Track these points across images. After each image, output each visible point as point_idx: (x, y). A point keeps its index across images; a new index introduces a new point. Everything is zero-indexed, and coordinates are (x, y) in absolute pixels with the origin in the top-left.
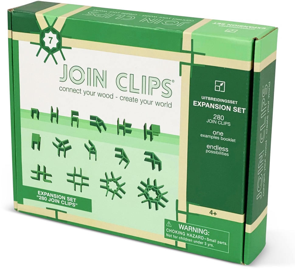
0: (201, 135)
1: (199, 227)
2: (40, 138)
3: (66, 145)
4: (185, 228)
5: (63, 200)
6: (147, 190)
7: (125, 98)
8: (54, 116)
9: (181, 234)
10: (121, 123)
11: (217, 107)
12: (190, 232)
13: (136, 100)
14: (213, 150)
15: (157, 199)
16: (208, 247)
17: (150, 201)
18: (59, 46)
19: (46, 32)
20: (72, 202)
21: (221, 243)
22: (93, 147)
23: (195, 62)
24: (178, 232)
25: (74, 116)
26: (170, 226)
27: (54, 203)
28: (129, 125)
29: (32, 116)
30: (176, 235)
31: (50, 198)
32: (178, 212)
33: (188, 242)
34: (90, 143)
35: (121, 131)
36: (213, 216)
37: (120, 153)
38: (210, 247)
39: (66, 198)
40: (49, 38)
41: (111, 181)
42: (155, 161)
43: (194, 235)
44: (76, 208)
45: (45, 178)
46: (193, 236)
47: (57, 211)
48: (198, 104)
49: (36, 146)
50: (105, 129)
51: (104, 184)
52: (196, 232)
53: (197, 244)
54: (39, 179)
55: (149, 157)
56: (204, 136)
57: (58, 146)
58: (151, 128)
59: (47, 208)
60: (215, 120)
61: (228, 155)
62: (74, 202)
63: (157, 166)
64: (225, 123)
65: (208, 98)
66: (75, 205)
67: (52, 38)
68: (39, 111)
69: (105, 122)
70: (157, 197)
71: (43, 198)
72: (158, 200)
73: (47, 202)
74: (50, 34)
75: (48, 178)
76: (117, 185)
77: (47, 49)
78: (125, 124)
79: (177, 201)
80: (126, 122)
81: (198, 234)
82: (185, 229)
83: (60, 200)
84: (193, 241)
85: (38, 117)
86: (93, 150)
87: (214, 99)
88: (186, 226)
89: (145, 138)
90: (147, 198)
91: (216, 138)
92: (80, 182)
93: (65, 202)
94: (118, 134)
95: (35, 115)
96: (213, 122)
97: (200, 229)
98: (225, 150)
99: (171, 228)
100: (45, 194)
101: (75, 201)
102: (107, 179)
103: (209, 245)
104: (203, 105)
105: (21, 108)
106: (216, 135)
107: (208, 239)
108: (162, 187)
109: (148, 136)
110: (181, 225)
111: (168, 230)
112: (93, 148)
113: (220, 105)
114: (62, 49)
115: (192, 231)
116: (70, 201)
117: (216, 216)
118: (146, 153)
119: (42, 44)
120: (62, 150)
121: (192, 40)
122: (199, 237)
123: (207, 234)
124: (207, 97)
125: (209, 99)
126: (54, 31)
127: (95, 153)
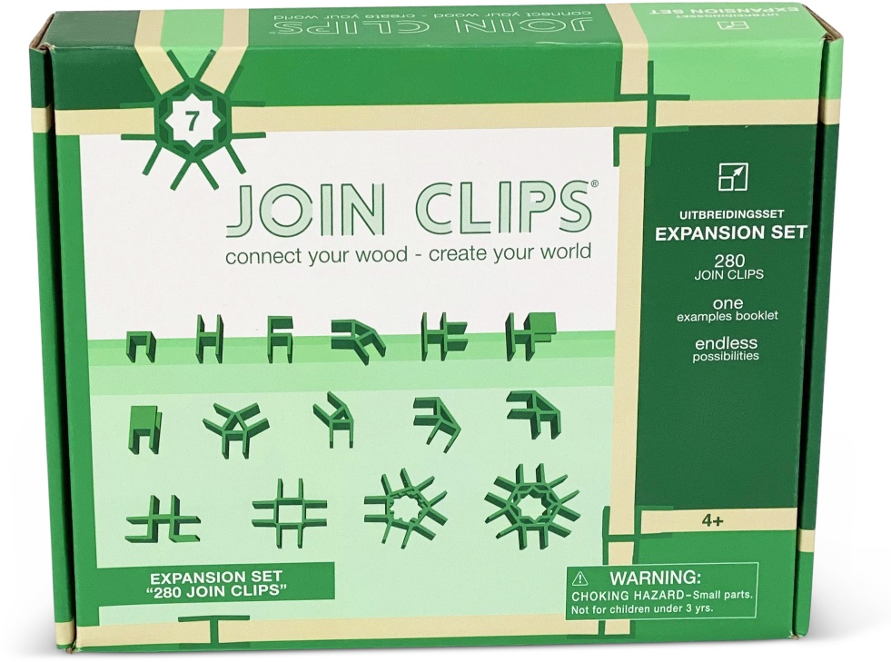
0: (680, 318)
1: (670, 569)
2: (158, 416)
3: (250, 422)
4: (630, 580)
5: (237, 584)
6: (515, 498)
7: (445, 254)
8: (210, 341)
9: (618, 599)
10: (434, 325)
11: (726, 233)
12: (645, 587)
13: (481, 254)
14: (716, 351)
15: (545, 517)
16: (698, 616)
17: (524, 526)
18: (223, 135)
19: (177, 97)
20: (269, 584)
21: (734, 596)
22: (341, 409)
23: (661, 122)
24: (606, 596)
25: (275, 331)
26: (583, 582)
27: (207, 599)
28: (460, 328)
29: (132, 355)
30: (600, 603)
31: (193, 588)
32: (608, 538)
33: (637, 614)
34: (332, 400)
35: (434, 349)
36: (713, 527)
37: (429, 412)
38: (703, 613)
39: (249, 577)
40: (188, 113)
41: (399, 495)
42: (539, 412)
43: (657, 592)
44: (283, 596)
45: (176, 531)
46: (651, 595)
47: (214, 621)
48: (669, 233)
49: (145, 442)
50: (382, 350)
51: (379, 510)
52: (661, 582)
53: (666, 614)
54: (155, 539)
55: (522, 405)
56: (687, 318)
57: (223, 431)
58: (527, 324)
59: (181, 619)
60: (719, 270)
61: (756, 356)
62: (274, 582)
63: (545, 427)
64: (748, 274)
65: (697, 215)
66: (279, 589)
67: (197, 114)
68: (156, 337)
69: (380, 332)
70: (545, 513)
71: (168, 593)
72: (547, 520)
73: (184, 599)
74: (192, 102)
75: (185, 529)
76: (419, 504)
77: (181, 148)
78: (445, 327)
79: (607, 510)
80: (449, 320)
81: (666, 587)
82: (628, 583)
83: (228, 587)
84: (652, 610)
85: (152, 355)
86: (343, 418)
87: (717, 215)
88: (633, 573)
89: (510, 354)
90: (513, 521)
91: (721, 317)
92: (299, 520)
93: (245, 587)
94: (424, 359)
95: (142, 351)
96: (713, 275)
97: (673, 573)
98: (749, 344)
99: (585, 590)
100: (174, 579)
101: (278, 579)
102: (387, 492)
103: (698, 610)
104: (683, 234)
105: (89, 339)
106: (722, 311)
107: (697, 595)
108: (562, 481)
109: (520, 349)
110: (618, 574)
111: (576, 597)
112: (343, 413)
113: (734, 228)
114: (235, 143)
115: (649, 583)
116: (262, 582)
117: (722, 528)
118: (513, 397)
119: (163, 136)
120: (238, 437)
121: (651, 64)
122: (669, 595)
123: (694, 581)
124: (695, 212)
125: (703, 215)
126: (205, 92)
127: (347, 426)
